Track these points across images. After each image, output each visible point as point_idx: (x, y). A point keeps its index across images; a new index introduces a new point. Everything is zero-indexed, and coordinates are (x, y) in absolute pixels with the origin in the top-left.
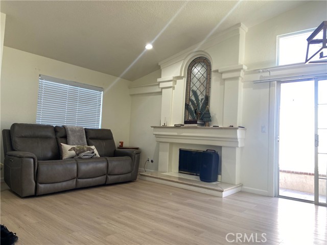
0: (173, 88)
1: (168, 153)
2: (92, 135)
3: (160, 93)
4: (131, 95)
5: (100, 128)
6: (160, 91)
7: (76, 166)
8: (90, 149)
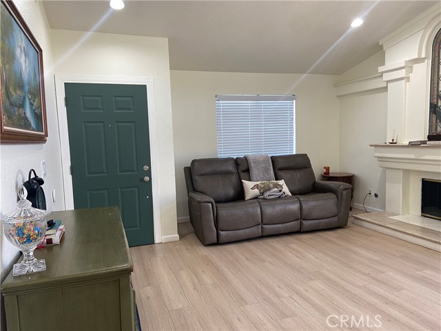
0: (408, 79)
1: (401, 186)
2: (280, 164)
3: (385, 89)
4: (340, 97)
5: (294, 153)
6: (385, 85)
7: (259, 210)
8: (276, 186)
